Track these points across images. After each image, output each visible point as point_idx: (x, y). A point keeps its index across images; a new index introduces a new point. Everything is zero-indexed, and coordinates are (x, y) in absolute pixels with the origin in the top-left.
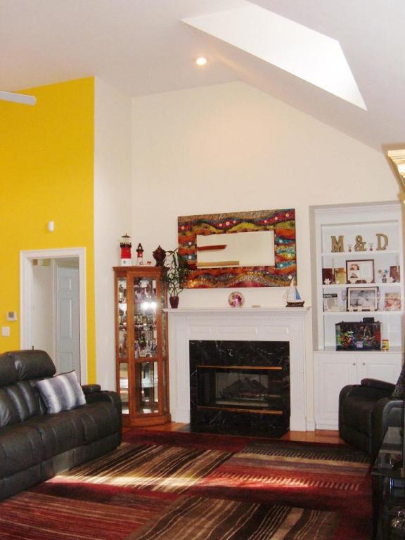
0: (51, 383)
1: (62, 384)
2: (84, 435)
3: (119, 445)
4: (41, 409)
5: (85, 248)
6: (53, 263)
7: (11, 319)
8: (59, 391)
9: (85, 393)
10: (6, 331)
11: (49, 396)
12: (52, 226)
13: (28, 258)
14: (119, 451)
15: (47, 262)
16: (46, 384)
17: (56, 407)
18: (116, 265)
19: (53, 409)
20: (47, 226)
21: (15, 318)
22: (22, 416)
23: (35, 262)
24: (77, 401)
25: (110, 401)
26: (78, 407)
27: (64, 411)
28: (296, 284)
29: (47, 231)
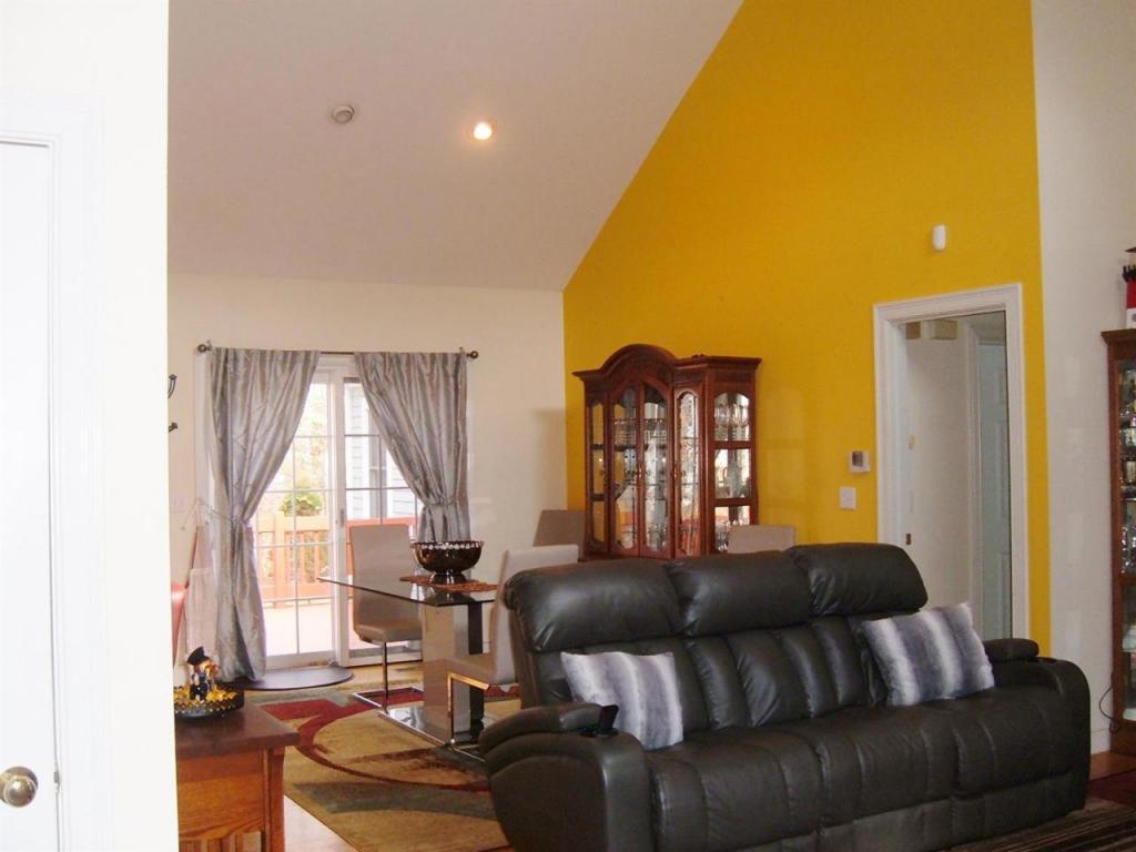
0: (899, 628)
1: (929, 632)
3: (1081, 807)
4: (873, 692)
5: (1020, 287)
7: (856, 469)
8: (919, 649)
9: (992, 661)
10: (849, 496)
11: (891, 661)
12: (941, 238)
13: (892, 321)
14: (1076, 822)
16: (887, 633)
17: (907, 689)
19: (900, 694)
20: (930, 236)
21: (867, 467)
22: (813, 705)
23: (912, 330)
24: (968, 674)
26: (970, 692)
27: (930, 701)
29: (931, 249)
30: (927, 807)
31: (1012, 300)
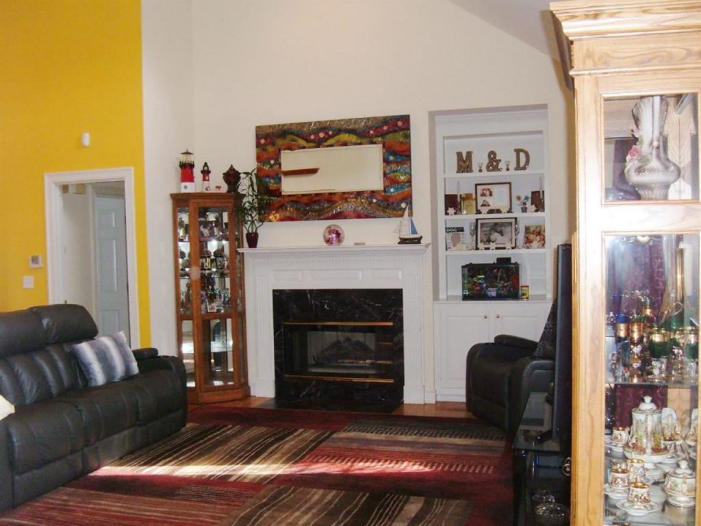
0: (92, 346)
1: (107, 348)
2: (138, 413)
3: (185, 426)
4: (80, 381)
5: (133, 169)
6: (90, 190)
7: (36, 266)
8: (103, 357)
9: (137, 359)
10: (29, 281)
11: (90, 364)
12: (87, 140)
13: (56, 184)
14: (184, 433)
15: (81, 188)
16: (85, 349)
17: (99, 378)
18: (175, 191)
19: (95, 380)
20: (80, 140)
21: (41, 264)
22: (54, 390)
23: (65, 188)
24: (128, 368)
25: (170, 368)
26: (128, 377)
27: (110, 383)
28: (411, 214)
29: (81, 145)
30: (126, 432)
31: (128, 176)
